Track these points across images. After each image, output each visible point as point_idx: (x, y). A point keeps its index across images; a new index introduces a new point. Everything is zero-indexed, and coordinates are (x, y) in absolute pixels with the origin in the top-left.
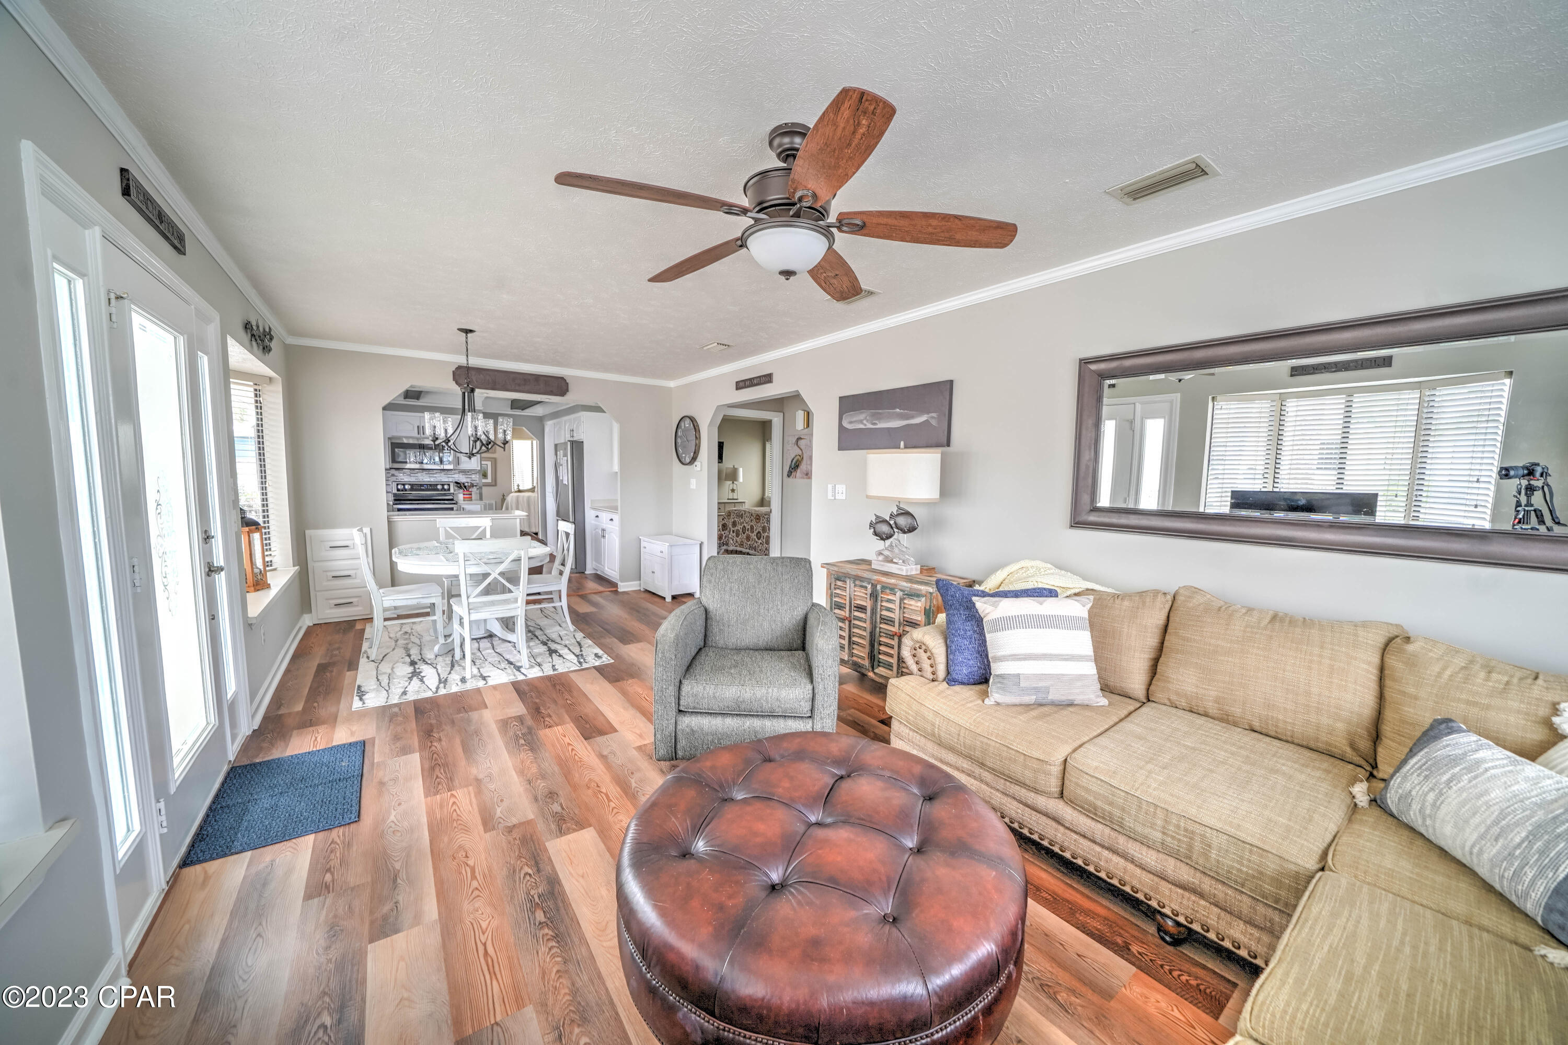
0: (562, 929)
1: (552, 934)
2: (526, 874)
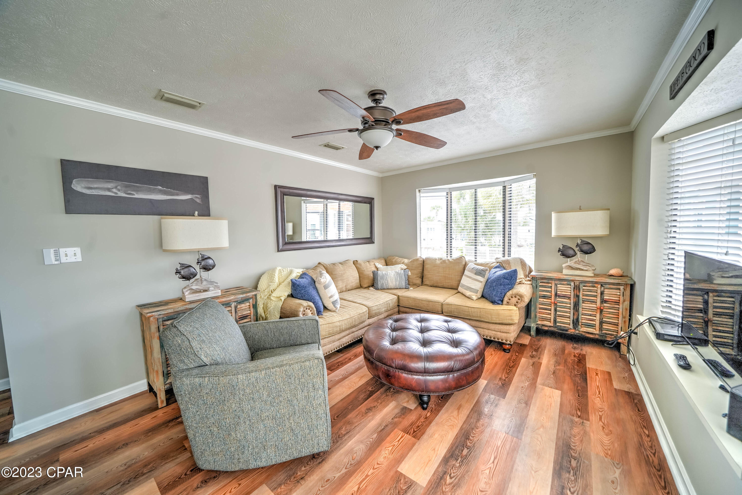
0: (463, 439)
1: (468, 441)
2: (451, 478)
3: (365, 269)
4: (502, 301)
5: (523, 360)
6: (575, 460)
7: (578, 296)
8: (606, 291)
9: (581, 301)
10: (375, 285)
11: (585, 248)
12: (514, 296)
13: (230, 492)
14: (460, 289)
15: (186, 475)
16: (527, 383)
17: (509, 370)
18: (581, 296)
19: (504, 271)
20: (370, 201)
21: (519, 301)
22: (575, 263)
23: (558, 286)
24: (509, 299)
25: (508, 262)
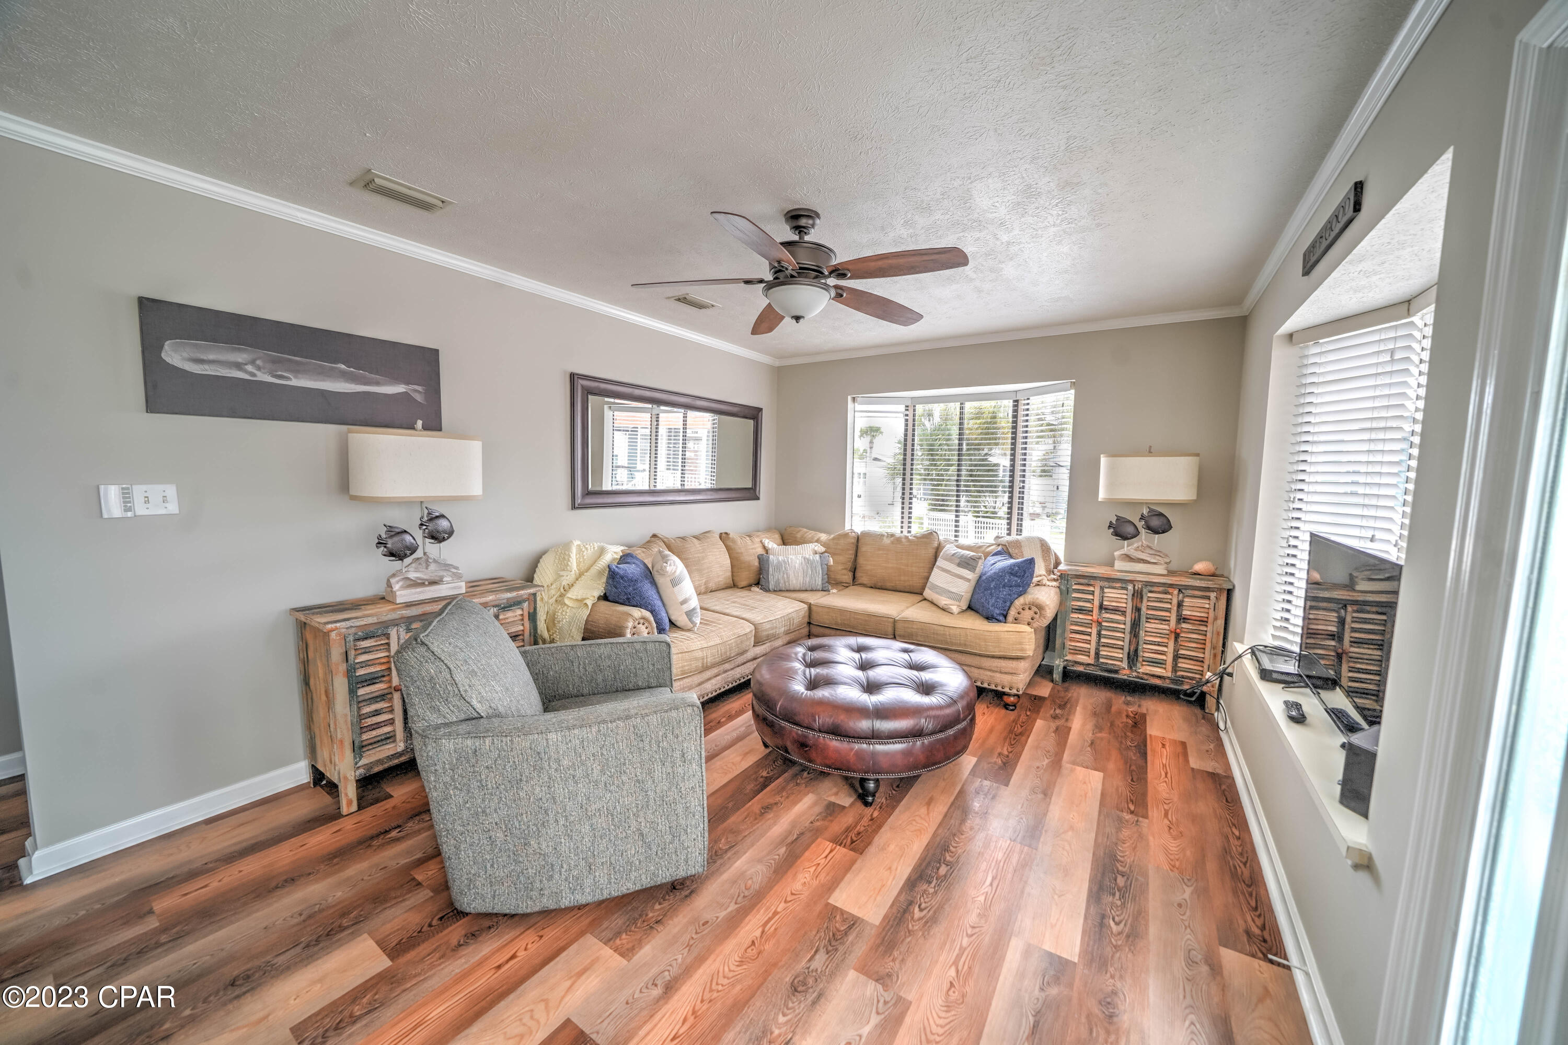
0: (939, 850)
1: (947, 853)
2: (921, 910)
3: (743, 550)
4: (1005, 616)
5: (1039, 724)
6: (1123, 876)
7: (1138, 610)
8: (1187, 601)
9: (1143, 619)
10: (763, 582)
11: (1155, 522)
12: (1027, 607)
13: (526, 949)
14: (928, 593)
15: (430, 925)
16: (1047, 761)
17: (1014, 739)
18: (1144, 609)
19: (1012, 561)
20: (753, 414)
21: (1037, 616)
22: (1137, 549)
23: (1106, 590)
24: (1019, 613)
25: (1017, 544)
